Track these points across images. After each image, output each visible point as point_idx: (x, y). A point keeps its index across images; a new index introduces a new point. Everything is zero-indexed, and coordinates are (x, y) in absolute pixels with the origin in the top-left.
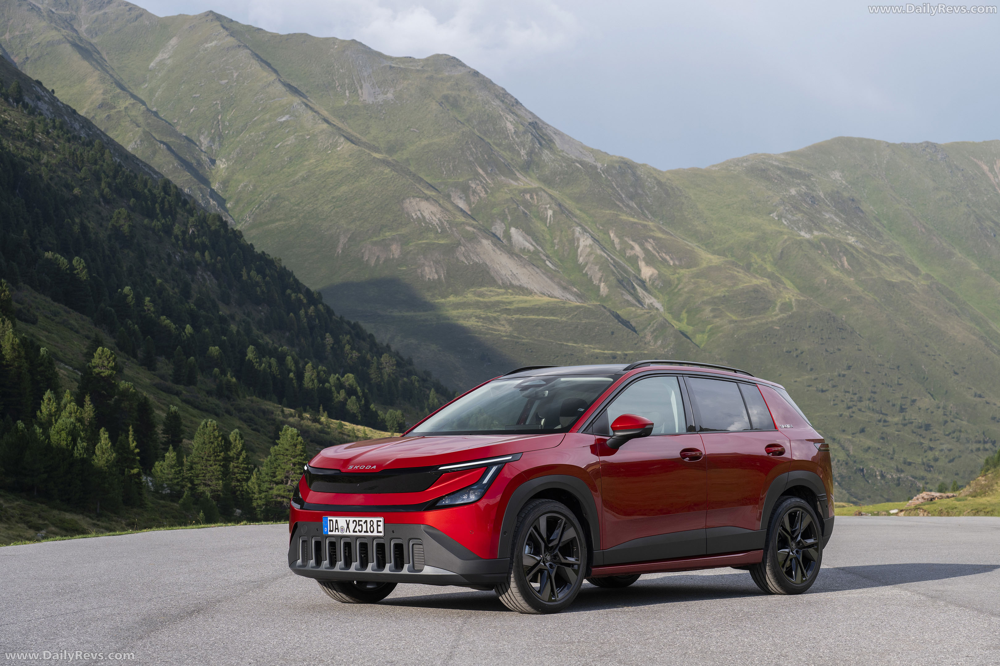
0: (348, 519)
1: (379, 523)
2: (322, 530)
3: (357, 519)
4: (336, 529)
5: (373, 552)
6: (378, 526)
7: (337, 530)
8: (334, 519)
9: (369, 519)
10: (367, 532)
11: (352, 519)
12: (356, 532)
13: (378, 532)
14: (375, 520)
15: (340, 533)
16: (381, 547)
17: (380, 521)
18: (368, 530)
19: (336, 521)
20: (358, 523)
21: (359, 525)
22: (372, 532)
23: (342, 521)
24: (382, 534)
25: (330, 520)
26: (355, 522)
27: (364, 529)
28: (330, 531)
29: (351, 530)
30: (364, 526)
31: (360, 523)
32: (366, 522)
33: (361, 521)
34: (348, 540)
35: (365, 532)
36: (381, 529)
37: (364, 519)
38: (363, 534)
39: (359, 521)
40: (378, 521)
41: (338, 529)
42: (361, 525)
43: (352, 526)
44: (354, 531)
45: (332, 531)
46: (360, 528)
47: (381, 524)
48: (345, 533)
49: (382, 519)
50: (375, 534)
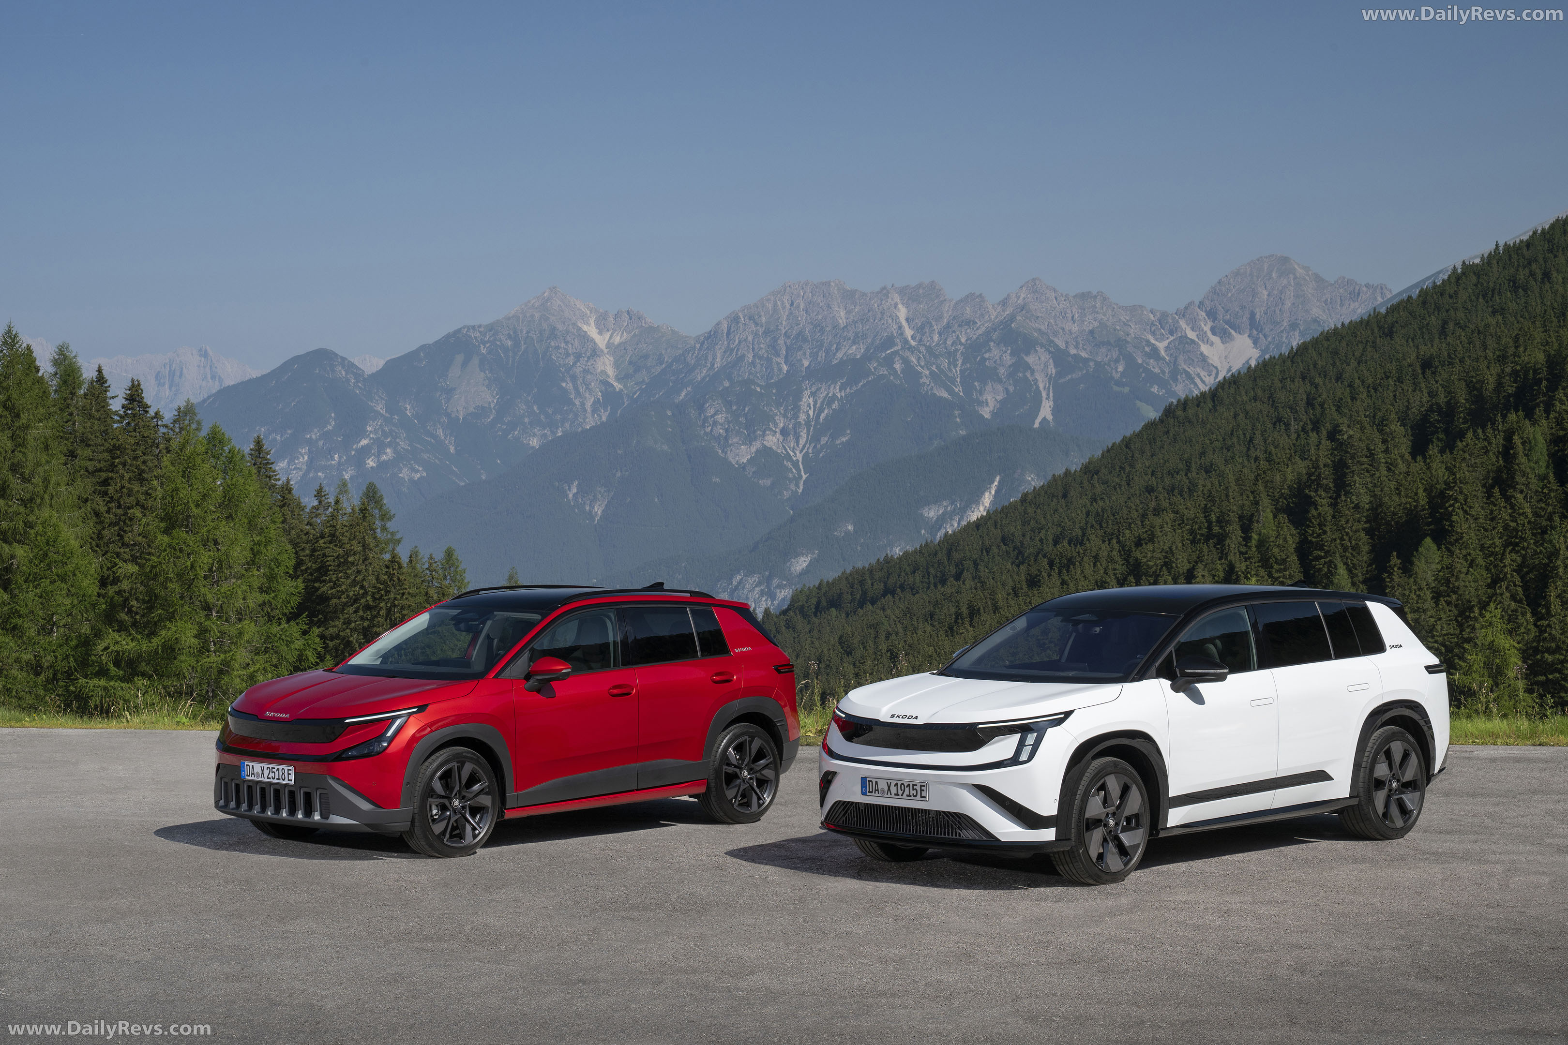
0: (263, 765)
1: (290, 772)
2: (240, 774)
3: (271, 766)
5: (285, 799)
6: (289, 774)
8: (251, 764)
9: (281, 767)
10: (278, 779)
11: (266, 766)
13: (289, 780)
14: (286, 768)
15: (255, 779)
16: (292, 794)
20: (271, 770)
22: (284, 780)
23: (258, 767)
24: (292, 783)
25: (247, 765)
27: (277, 777)
29: (266, 777)
30: (277, 773)
31: (274, 770)
32: (278, 769)
34: (264, 786)
36: (292, 777)
37: (276, 767)
38: (275, 781)
40: (288, 770)
43: (266, 772)
44: (268, 778)
45: (249, 776)
47: (292, 772)
48: (260, 779)
49: (292, 768)
50: (286, 782)
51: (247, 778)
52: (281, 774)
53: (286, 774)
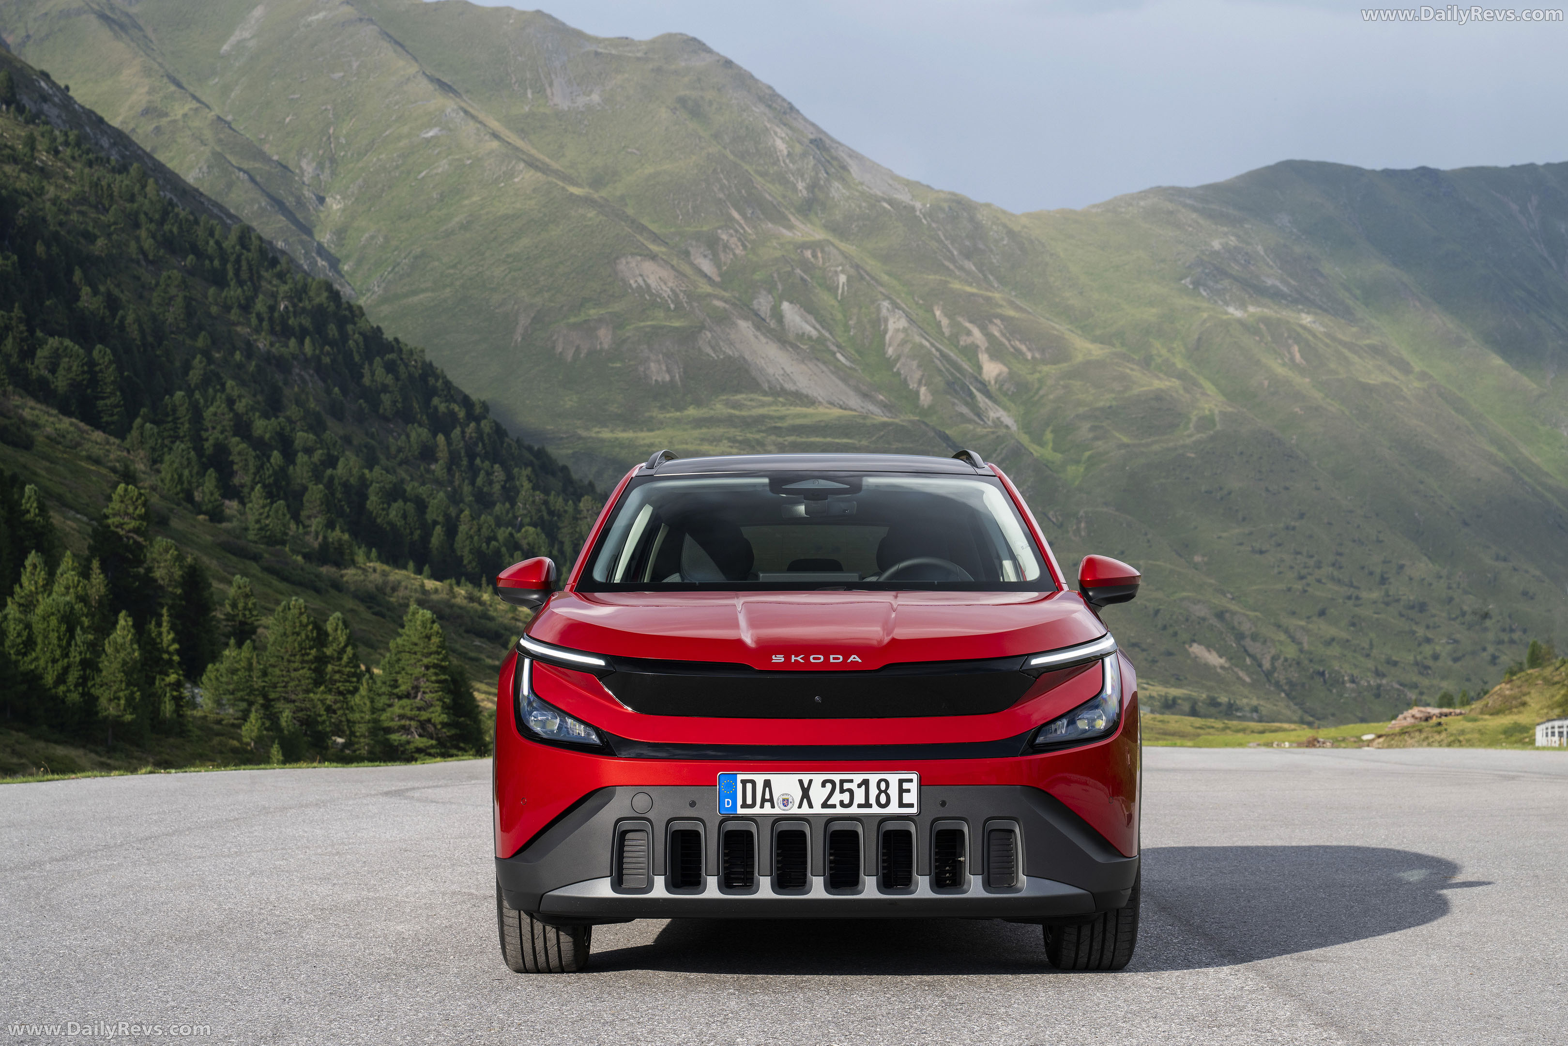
0: (806, 778)
1: (906, 786)
3: (837, 777)
4: (764, 800)
6: (902, 791)
7: (767, 805)
9: (873, 778)
10: (867, 805)
11: (818, 778)
12: (834, 806)
13: (901, 805)
14: (893, 778)
15: (777, 811)
17: (911, 781)
18: (872, 800)
19: (767, 784)
21: (842, 791)
24: (914, 810)
25: (744, 782)
26: (829, 786)
27: (859, 798)
28: (744, 806)
31: (846, 786)
32: (866, 783)
33: (851, 781)
35: (860, 806)
36: (911, 797)
37: (858, 778)
38: (854, 810)
39: (842, 782)
40: (901, 782)
41: (771, 800)
42: (851, 792)
43: (818, 794)
44: (825, 805)
46: (846, 797)
47: (913, 787)
50: (894, 809)
51: (740, 811)
52: (873, 792)
53: (894, 791)
